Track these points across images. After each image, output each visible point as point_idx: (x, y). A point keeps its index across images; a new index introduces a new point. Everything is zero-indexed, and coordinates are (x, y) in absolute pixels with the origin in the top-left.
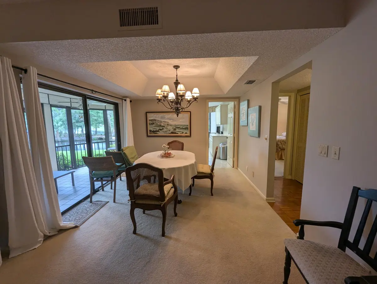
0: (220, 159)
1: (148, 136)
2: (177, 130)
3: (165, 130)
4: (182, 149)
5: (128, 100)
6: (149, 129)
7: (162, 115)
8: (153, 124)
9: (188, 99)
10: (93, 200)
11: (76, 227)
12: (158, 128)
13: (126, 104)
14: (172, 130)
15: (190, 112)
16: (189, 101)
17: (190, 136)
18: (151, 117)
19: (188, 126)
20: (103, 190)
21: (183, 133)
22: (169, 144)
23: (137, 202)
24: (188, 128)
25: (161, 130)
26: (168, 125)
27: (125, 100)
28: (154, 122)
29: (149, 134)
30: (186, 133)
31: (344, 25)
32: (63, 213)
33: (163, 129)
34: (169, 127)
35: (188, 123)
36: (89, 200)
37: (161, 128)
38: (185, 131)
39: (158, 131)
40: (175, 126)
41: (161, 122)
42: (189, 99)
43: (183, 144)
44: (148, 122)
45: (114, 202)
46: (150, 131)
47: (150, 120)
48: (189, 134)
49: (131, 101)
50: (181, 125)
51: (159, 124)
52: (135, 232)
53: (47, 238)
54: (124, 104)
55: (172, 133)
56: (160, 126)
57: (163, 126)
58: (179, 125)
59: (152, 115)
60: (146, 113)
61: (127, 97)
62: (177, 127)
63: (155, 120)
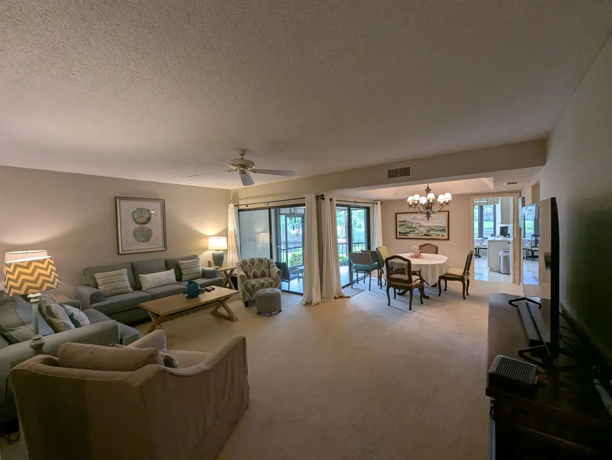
0: (500, 272)
1: (397, 238)
2: (432, 232)
3: (417, 231)
4: (437, 253)
5: (379, 203)
6: (398, 231)
7: (414, 215)
8: (403, 225)
9: (440, 202)
10: (353, 287)
11: (349, 297)
12: (408, 230)
13: (377, 207)
14: (425, 232)
15: (448, 212)
16: (442, 205)
17: (448, 239)
18: (401, 218)
19: (445, 227)
20: (358, 283)
21: (438, 235)
22: (420, 247)
23: (391, 283)
24: (445, 230)
25: (411, 231)
26: (420, 226)
27: (376, 204)
28: (404, 223)
29: (398, 237)
30: (443, 236)
31: (544, 164)
32: (343, 287)
33: (414, 231)
34: (421, 229)
35: (446, 225)
36: (351, 286)
37: (412, 230)
38: (441, 234)
39: (408, 233)
40: (429, 227)
41: (412, 223)
42: (442, 203)
43: (437, 248)
44: (398, 223)
45: (370, 290)
46: (400, 233)
47: (400, 221)
48: (447, 237)
49: (381, 203)
50: (437, 227)
51: (410, 225)
52: (389, 305)
53: (335, 298)
54: (375, 208)
55: (425, 235)
56: (412, 227)
57: (415, 228)
58: (433, 227)
59: (403, 215)
60: (396, 214)
61: (378, 200)
62: (431, 229)
63: (405, 221)
